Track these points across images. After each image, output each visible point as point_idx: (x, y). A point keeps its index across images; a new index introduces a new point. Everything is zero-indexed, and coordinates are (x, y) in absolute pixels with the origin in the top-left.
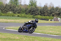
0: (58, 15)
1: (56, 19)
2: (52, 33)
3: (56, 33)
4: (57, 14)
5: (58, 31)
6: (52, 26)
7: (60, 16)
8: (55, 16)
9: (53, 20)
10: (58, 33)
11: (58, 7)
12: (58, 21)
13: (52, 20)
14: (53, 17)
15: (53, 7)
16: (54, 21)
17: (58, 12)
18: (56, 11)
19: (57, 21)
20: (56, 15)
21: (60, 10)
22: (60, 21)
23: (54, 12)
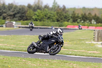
0: (12, 17)
1: (10, 23)
2: (4, 47)
3: (10, 47)
4: (10, 15)
5: (14, 44)
6: (3, 36)
7: (15, 19)
8: (8, 19)
9: (4, 25)
10: (13, 46)
11: (12, 4)
12: (13, 26)
13: (2, 26)
14: (4, 20)
15: (4, 4)
16: (6, 26)
17: (13, 12)
18: (10, 10)
19: (10, 27)
20: (9, 17)
21: (15, 8)
22: (15, 28)
23: (5, 13)
